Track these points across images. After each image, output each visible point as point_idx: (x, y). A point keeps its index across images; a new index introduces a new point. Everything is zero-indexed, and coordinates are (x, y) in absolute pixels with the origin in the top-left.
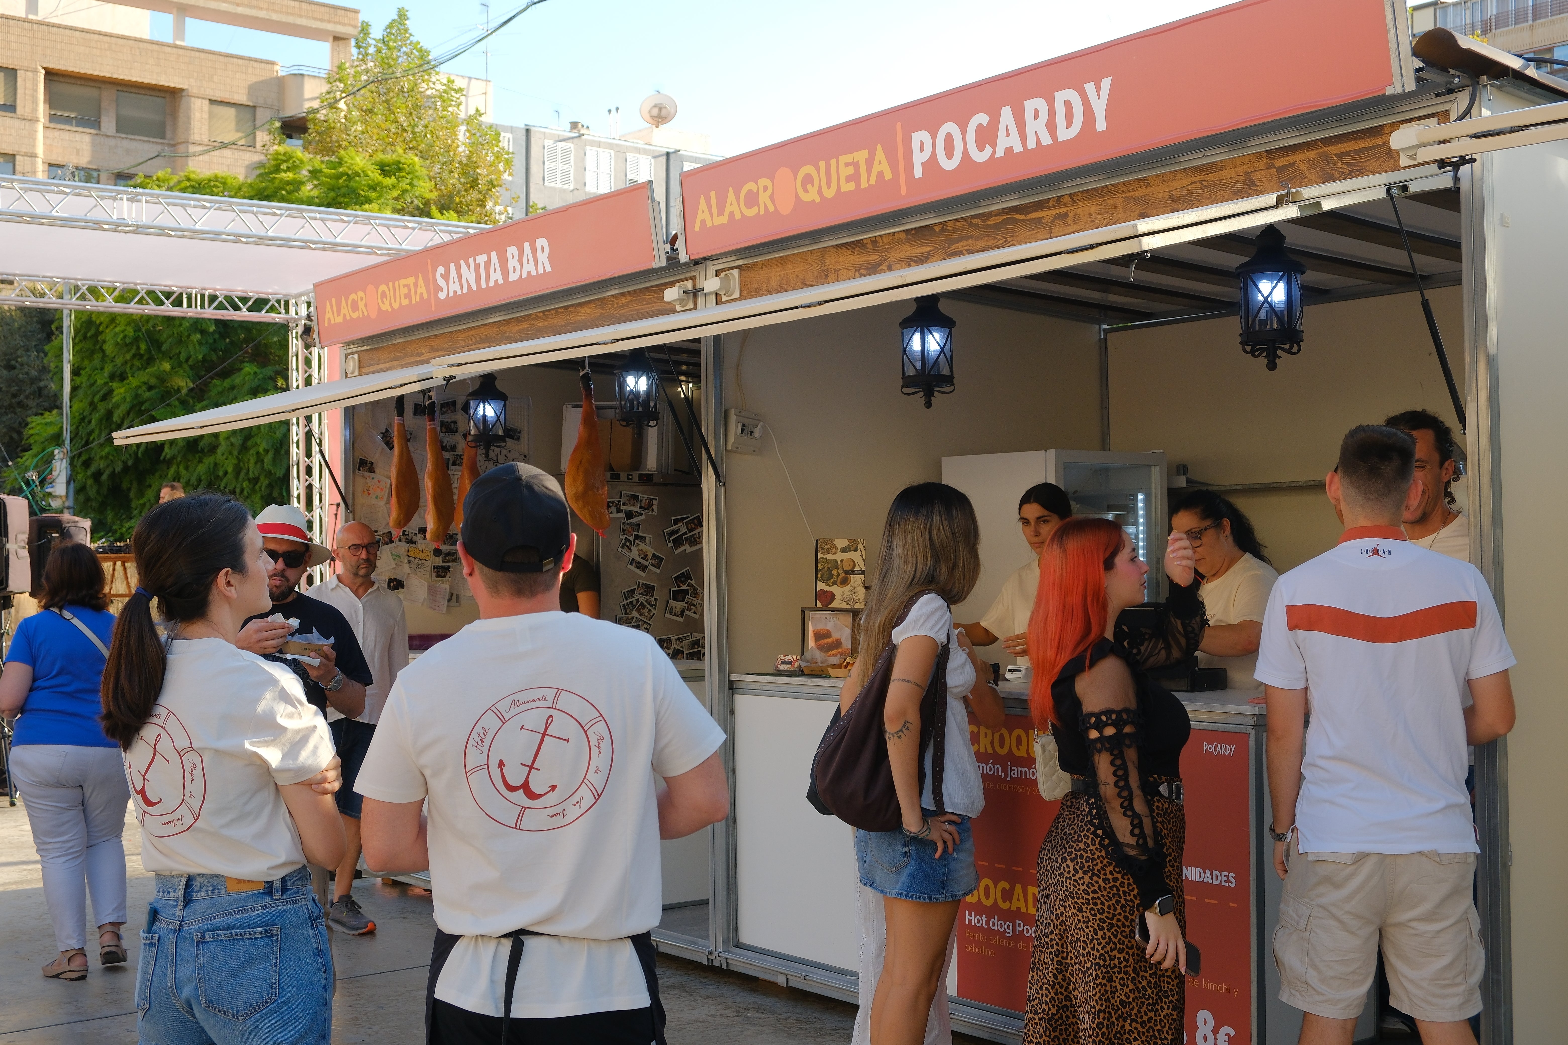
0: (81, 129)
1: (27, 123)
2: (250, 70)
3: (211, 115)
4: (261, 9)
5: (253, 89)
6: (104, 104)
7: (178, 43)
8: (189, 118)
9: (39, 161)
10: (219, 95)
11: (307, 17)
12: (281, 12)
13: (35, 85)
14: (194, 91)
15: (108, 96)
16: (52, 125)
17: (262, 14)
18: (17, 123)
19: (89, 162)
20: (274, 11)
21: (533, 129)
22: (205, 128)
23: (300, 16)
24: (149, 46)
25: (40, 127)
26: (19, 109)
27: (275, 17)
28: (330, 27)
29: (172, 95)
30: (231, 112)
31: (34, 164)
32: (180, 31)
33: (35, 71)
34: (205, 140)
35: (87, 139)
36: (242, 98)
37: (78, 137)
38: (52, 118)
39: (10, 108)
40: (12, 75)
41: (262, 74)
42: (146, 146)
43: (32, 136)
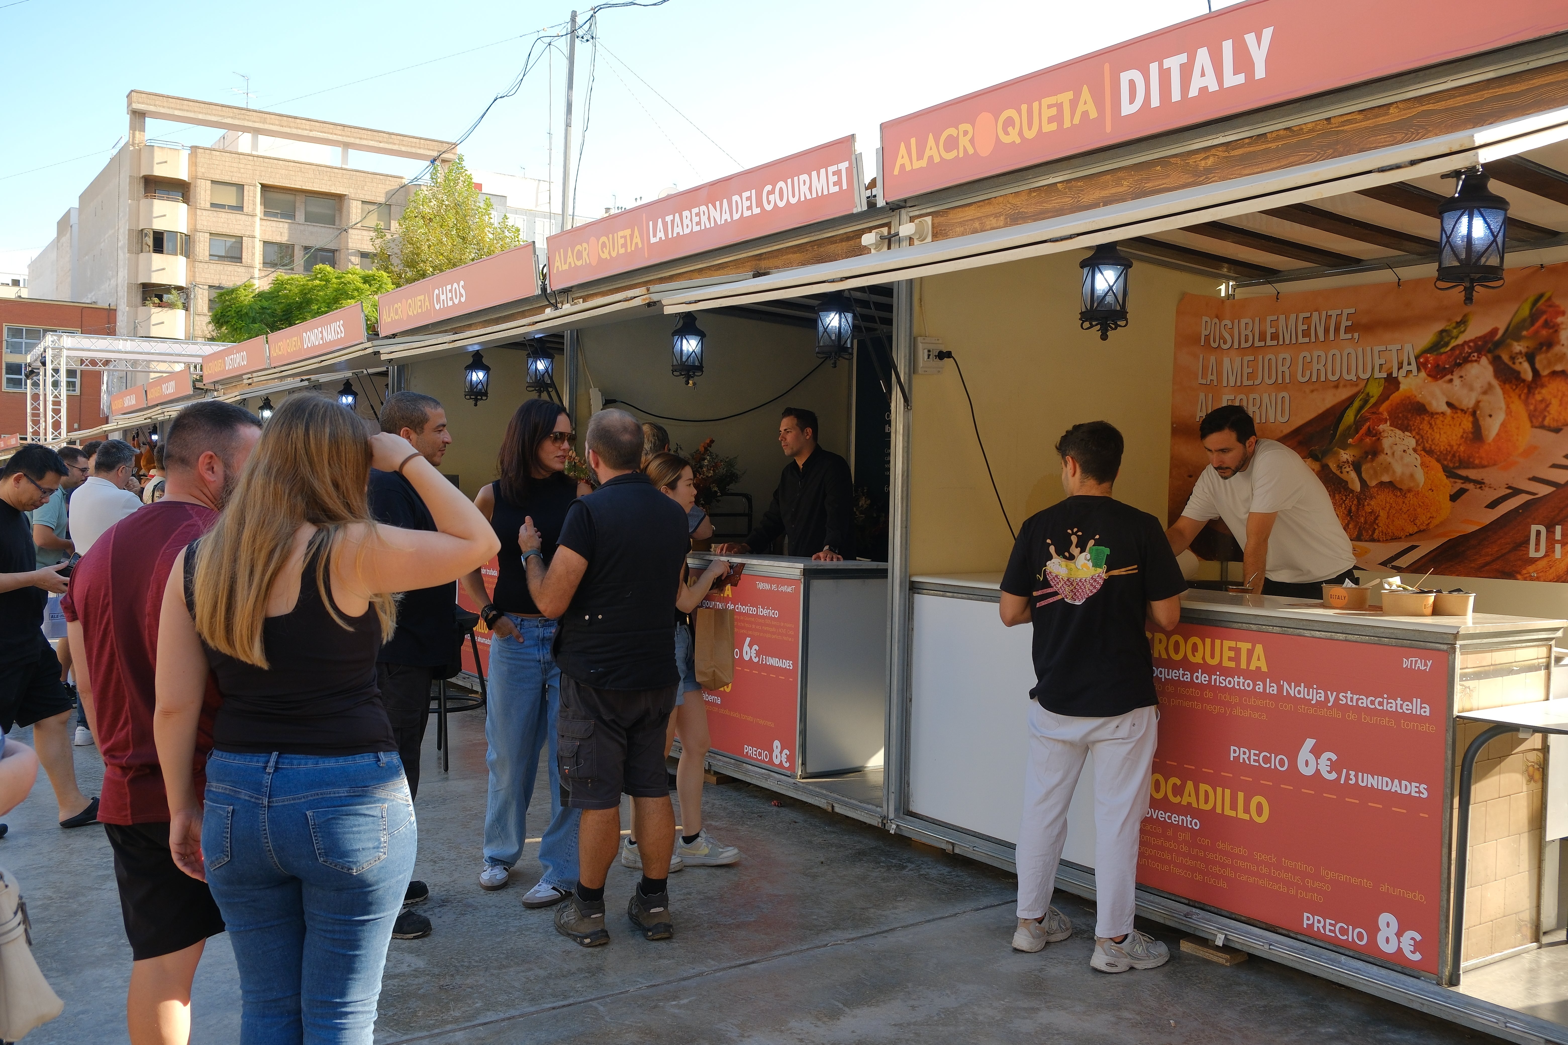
0: (283, 220)
1: (250, 217)
2: (388, 182)
3: (362, 210)
4: (395, 144)
5: (387, 194)
6: (297, 205)
7: (344, 166)
8: (349, 213)
9: (257, 240)
10: (368, 198)
11: (424, 149)
12: (408, 146)
13: (255, 194)
14: (352, 196)
15: (300, 200)
16: (265, 218)
17: (395, 147)
18: (243, 217)
19: (287, 241)
20: (404, 145)
22: (358, 218)
23: (420, 148)
24: (325, 169)
25: (257, 219)
26: (245, 209)
27: (404, 149)
28: (438, 154)
29: (339, 198)
30: (375, 208)
31: (253, 242)
32: (345, 159)
33: (255, 186)
34: (359, 225)
35: (286, 225)
36: (381, 199)
37: (281, 225)
38: (266, 214)
39: (239, 208)
40: (240, 187)
41: (394, 185)
42: (323, 230)
43: (253, 225)
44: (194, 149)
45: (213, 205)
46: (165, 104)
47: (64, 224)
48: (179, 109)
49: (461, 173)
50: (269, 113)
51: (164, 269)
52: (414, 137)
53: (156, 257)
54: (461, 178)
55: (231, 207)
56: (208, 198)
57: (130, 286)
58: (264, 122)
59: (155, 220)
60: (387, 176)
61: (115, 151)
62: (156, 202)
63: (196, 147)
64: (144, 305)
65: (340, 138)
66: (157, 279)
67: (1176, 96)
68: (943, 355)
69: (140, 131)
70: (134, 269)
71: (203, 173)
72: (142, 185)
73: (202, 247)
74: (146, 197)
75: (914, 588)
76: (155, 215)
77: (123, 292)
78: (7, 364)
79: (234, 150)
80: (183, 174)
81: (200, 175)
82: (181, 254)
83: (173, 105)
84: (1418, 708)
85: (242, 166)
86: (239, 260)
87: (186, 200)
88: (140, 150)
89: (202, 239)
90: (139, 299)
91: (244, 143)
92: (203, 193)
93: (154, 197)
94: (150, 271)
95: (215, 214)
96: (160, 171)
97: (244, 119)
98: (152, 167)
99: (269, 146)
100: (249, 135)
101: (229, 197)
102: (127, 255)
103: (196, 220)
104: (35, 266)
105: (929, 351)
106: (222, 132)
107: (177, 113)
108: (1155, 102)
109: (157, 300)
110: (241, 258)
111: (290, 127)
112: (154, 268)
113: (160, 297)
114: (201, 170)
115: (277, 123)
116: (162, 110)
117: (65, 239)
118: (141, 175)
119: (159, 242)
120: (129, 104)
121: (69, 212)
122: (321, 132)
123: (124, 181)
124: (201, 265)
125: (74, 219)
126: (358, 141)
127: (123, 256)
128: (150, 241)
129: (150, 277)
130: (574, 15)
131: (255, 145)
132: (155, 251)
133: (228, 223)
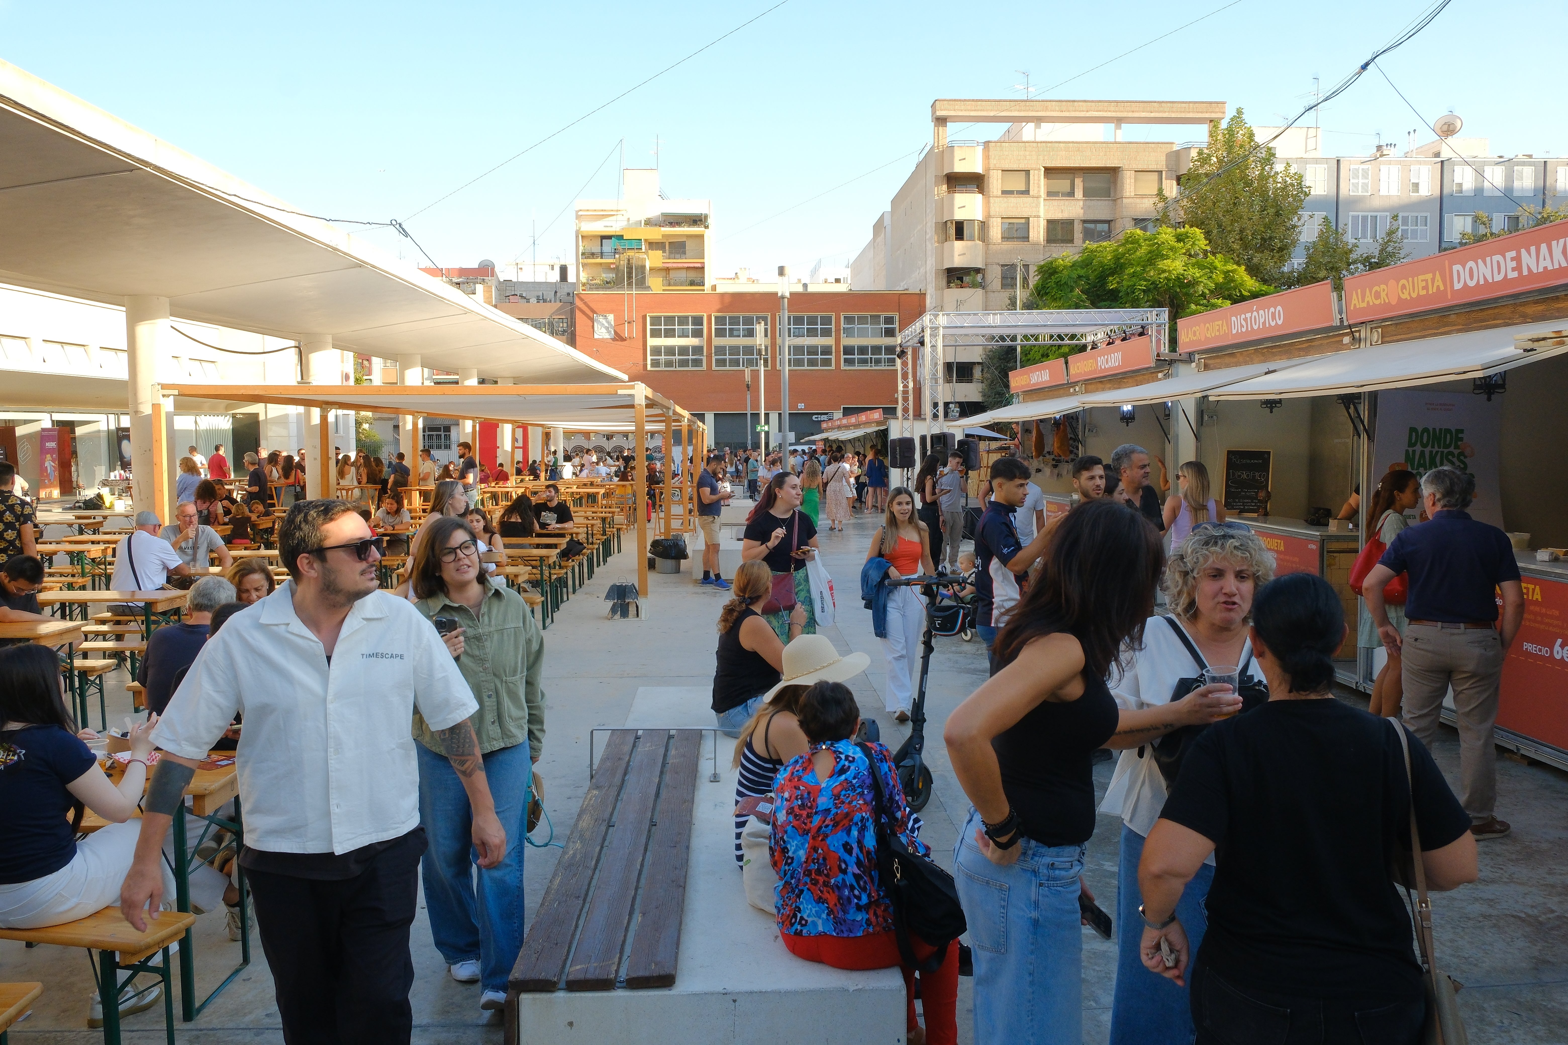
0: (1064, 198)
1: (1036, 199)
2: (1161, 149)
3: (1136, 180)
4: (1165, 112)
5: (1161, 160)
6: (1077, 182)
7: (1116, 140)
8: (1123, 183)
9: (1041, 219)
10: (1140, 168)
11: (1193, 112)
12: (1177, 112)
13: (1039, 177)
14: (1126, 167)
15: (1079, 178)
16: (1049, 198)
18: (1030, 200)
20: (1173, 112)
21: (1342, 160)
22: (1133, 188)
23: (1189, 112)
25: (1042, 200)
26: (1031, 193)
27: (1173, 115)
28: (1207, 115)
29: (1113, 171)
30: (1148, 176)
31: (1038, 221)
32: (1117, 133)
33: (1039, 169)
34: (1133, 194)
36: (1155, 166)
37: (1061, 203)
38: (1049, 195)
39: (1026, 192)
40: (1026, 173)
41: (1167, 151)
42: (1100, 203)
43: (1038, 206)
44: (987, 144)
45: (1004, 192)
46: (963, 107)
47: (878, 227)
48: (974, 110)
50: (1050, 101)
51: (964, 255)
52: (1183, 102)
53: (958, 244)
55: (1019, 192)
56: (999, 187)
57: (937, 272)
58: (1046, 109)
59: (956, 212)
60: (1158, 143)
62: (957, 195)
63: (989, 142)
64: (949, 287)
65: (1113, 114)
66: (958, 263)
69: (943, 134)
70: (940, 256)
71: (995, 165)
72: (945, 182)
73: (996, 231)
74: (949, 192)
76: (956, 207)
77: (931, 277)
78: (844, 347)
79: (1019, 140)
80: (978, 169)
81: (992, 166)
82: (978, 239)
83: (969, 108)
85: (1028, 153)
86: (1026, 239)
87: (980, 191)
88: (943, 151)
89: (995, 224)
90: (944, 282)
91: (1029, 132)
92: (995, 183)
93: (955, 192)
94: (953, 257)
95: (1005, 199)
96: (960, 167)
97: (1027, 111)
98: (953, 165)
99: (1050, 132)
100: (1032, 124)
101: (1017, 183)
102: (934, 245)
103: (989, 207)
104: (856, 265)
107: (972, 113)
109: (959, 282)
110: (1028, 237)
111: (1069, 111)
112: (956, 254)
113: (961, 279)
114: (993, 162)
115: (1057, 109)
116: (960, 114)
117: (881, 238)
118: (945, 174)
119: (960, 230)
120: (933, 112)
121: (882, 216)
122: (1097, 111)
123: (930, 180)
124: (995, 246)
125: (887, 221)
126: (1130, 115)
127: (931, 246)
128: (952, 231)
129: (953, 262)
131: (1037, 132)
132: (957, 239)
133: (1017, 207)
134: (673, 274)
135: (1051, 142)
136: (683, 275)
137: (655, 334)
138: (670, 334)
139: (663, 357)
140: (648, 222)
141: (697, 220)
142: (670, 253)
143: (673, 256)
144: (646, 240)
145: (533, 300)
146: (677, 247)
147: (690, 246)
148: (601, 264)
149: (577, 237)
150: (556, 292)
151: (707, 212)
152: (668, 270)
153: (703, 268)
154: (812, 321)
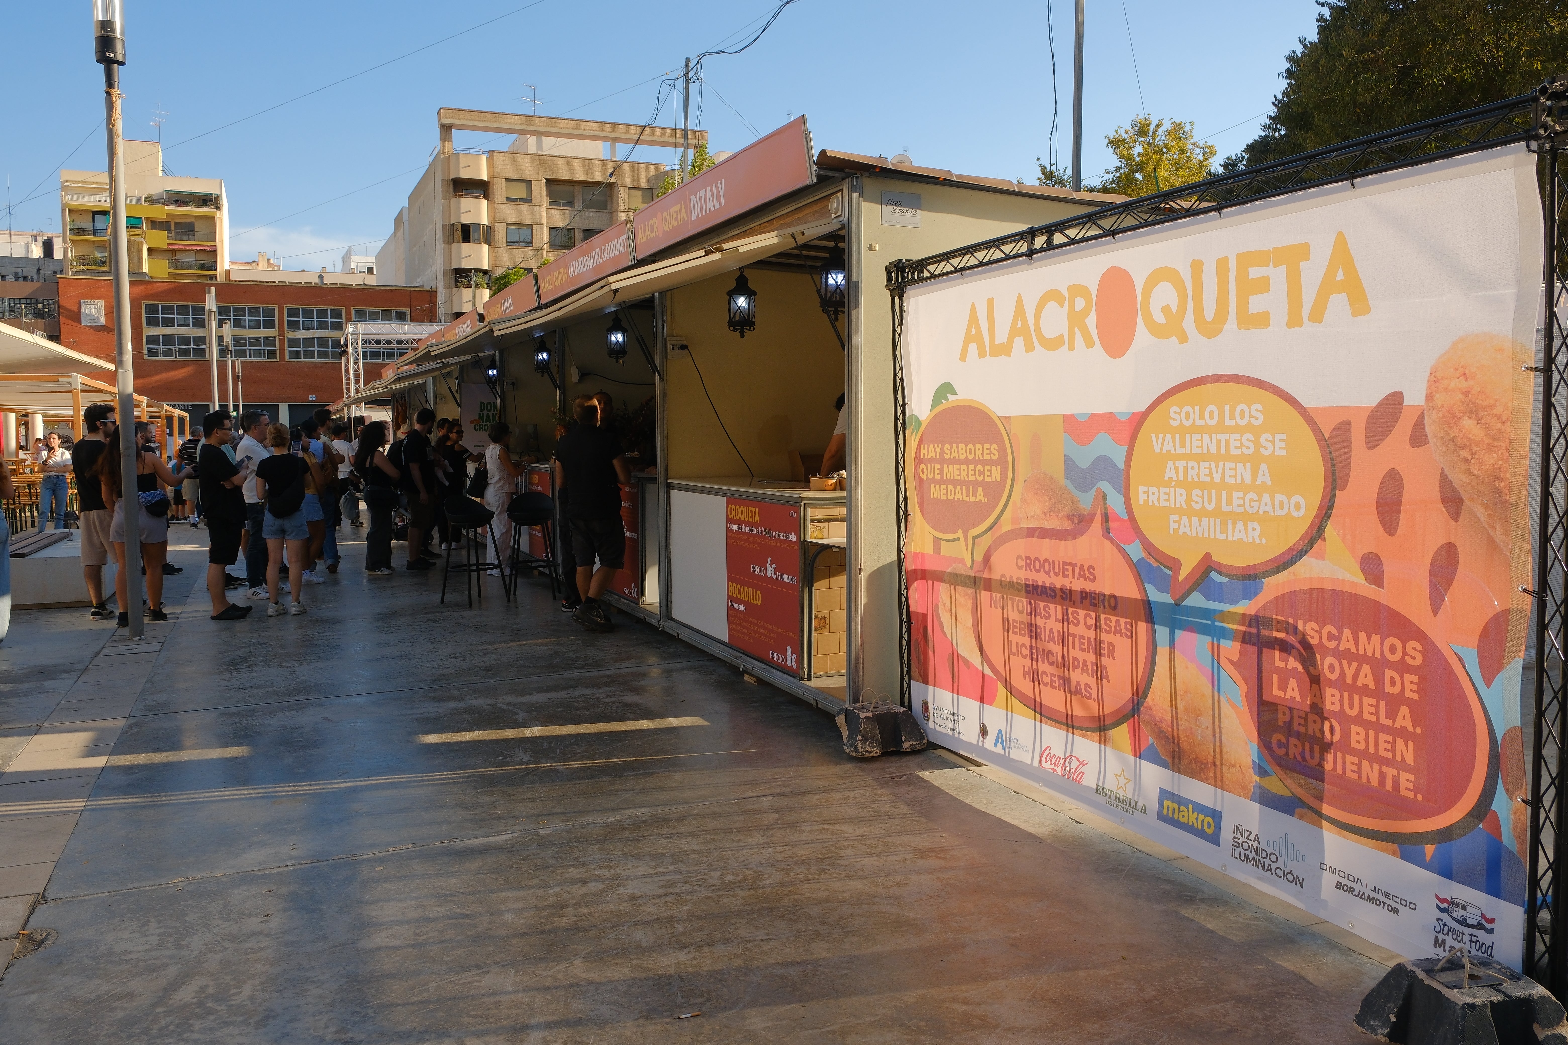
0: (565, 208)
1: (538, 207)
2: (650, 170)
3: (629, 195)
5: (650, 180)
6: (576, 194)
7: (612, 158)
8: (618, 198)
9: (544, 227)
10: (633, 185)
11: (679, 138)
12: (665, 137)
13: (541, 187)
14: (620, 183)
15: (578, 189)
16: (550, 207)
17: (655, 139)
18: (532, 208)
19: (568, 225)
20: (662, 136)
22: (626, 203)
23: (675, 138)
24: (597, 162)
25: (544, 209)
26: (534, 201)
27: (662, 139)
28: (691, 142)
29: (609, 187)
30: (639, 193)
31: (541, 229)
32: (614, 151)
33: (541, 180)
34: (626, 208)
35: (568, 212)
36: (645, 185)
37: (563, 212)
38: (551, 204)
39: (529, 200)
40: (529, 183)
41: (655, 171)
42: (598, 214)
43: (540, 214)
44: (491, 153)
45: (508, 199)
46: (467, 117)
47: (398, 221)
48: (479, 121)
49: (705, 159)
50: (550, 118)
51: (471, 256)
53: (464, 245)
54: (705, 163)
55: (522, 200)
56: (504, 193)
57: (446, 271)
58: (547, 125)
59: (462, 215)
60: (649, 164)
61: (431, 159)
62: (463, 200)
63: (493, 151)
64: (456, 286)
65: (608, 135)
66: (465, 264)
67: (704, 213)
68: (684, 347)
69: (448, 141)
70: (448, 257)
71: (499, 173)
72: (452, 186)
73: (501, 236)
74: (455, 197)
75: (669, 486)
76: (462, 211)
77: (441, 276)
79: (523, 152)
80: (483, 176)
81: (496, 175)
82: (484, 242)
83: (473, 118)
84: (792, 537)
85: (530, 164)
86: (531, 245)
87: (486, 197)
88: (449, 157)
89: (500, 228)
90: (452, 281)
91: (531, 145)
92: (500, 190)
93: (462, 196)
94: (460, 258)
95: (510, 206)
96: (465, 174)
97: (530, 125)
98: (458, 171)
99: (552, 145)
100: (535, 138)
101: (520, 192)
102: (443, 246)
103: (495, 213)
104: (381, 256)
105: (673, 345)
106: (515, 136)
107: (477, 124)
108: (700, 216)
109: (466, 282)
110: (532, 243)
111: (567, 128)
112: (463, 256)
113: (469, 279)
114: (497, 171)
115: (557, 125)
116: (465, 123)
117: (400, 233)
118: (451, 177)
119: (466, 233)
120: (439, 120)
121: (401, 211)
122: (593, 130)
123: (437, 185)
124: (500, 250)
125: (405, 217)
126: (623, 136)
127: (440, 246)
128: (459, 234)
129: (460, 263)
130: (688, 60)
131: (539, 145)
132: (464, 241)
133: (520, 214)
134: (179, 257)
135: (552, 156)
136: (191, 258)
137: (152, 322)
138: (168, 322)
139: (161, 346)
140: (149, 200)
141: (209, 201)
142: (177, 233)
143: (179, 237)
144: (147, 219)
145: (10, 278)
146: (185, 228)
147: (199, 227)
148: (94, 241)
149: (63, 210)
150: (39, 270)
151: (218, 193)
152: (174, 252)
153: (215, 251)
154: (322, 313)
